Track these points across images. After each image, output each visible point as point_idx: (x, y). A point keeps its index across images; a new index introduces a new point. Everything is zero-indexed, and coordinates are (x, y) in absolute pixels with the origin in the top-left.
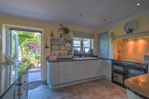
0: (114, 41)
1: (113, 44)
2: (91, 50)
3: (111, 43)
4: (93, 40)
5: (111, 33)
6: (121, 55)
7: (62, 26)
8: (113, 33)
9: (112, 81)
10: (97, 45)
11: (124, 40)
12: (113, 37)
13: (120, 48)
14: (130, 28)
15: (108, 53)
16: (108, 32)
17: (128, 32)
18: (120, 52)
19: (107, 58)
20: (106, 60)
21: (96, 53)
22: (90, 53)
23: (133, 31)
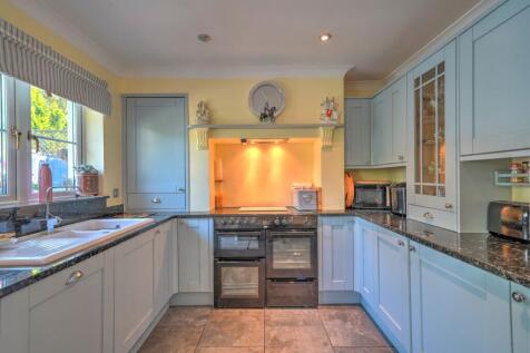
0: (211, 141)
1: (206, 153)
2: (91, 179)
3: (201, 147)
5: (200, 105)
6: (222, 192)
8: (206, 107)
10: (123, 147)
11: (244, 141)
12: (211, 125)
13: (221, 171)
14: (271, 105)
15: (185, 191)
16: (183, 97)
17: (264, 116)
18: (220, 181)
20: (185, 220)
21: (116, 190)
22: (84, 196)
23: (275, 115)
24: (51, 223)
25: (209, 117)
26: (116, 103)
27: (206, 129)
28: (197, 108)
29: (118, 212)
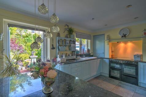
0: (110, 43)
1: (108, 45)
2: (88, 50)
3: (107, 44)
4: (89, 41)
5: (107, 36)
6: (113, 54)
7: (68, 27)
8: (109, 36)
9: (109, 77)
10: (93, 45)
11: (118, 42)
12: (109, 39)
13: (113, 49)
14: (125, 34)
15: (104, 53)
16: (104, 34)
17: (123, 37)
18: (113, 51)
19: (104, 57)
20: (103, 59)
21: (92, 52)
22: (87, 53)
23: (126, 36)
24: (84, 56)
25: (109, 38)
26: (92, 38)
27: (108, 41)
28: (107, 37)
29: (92, 56)
